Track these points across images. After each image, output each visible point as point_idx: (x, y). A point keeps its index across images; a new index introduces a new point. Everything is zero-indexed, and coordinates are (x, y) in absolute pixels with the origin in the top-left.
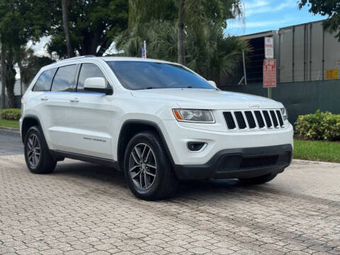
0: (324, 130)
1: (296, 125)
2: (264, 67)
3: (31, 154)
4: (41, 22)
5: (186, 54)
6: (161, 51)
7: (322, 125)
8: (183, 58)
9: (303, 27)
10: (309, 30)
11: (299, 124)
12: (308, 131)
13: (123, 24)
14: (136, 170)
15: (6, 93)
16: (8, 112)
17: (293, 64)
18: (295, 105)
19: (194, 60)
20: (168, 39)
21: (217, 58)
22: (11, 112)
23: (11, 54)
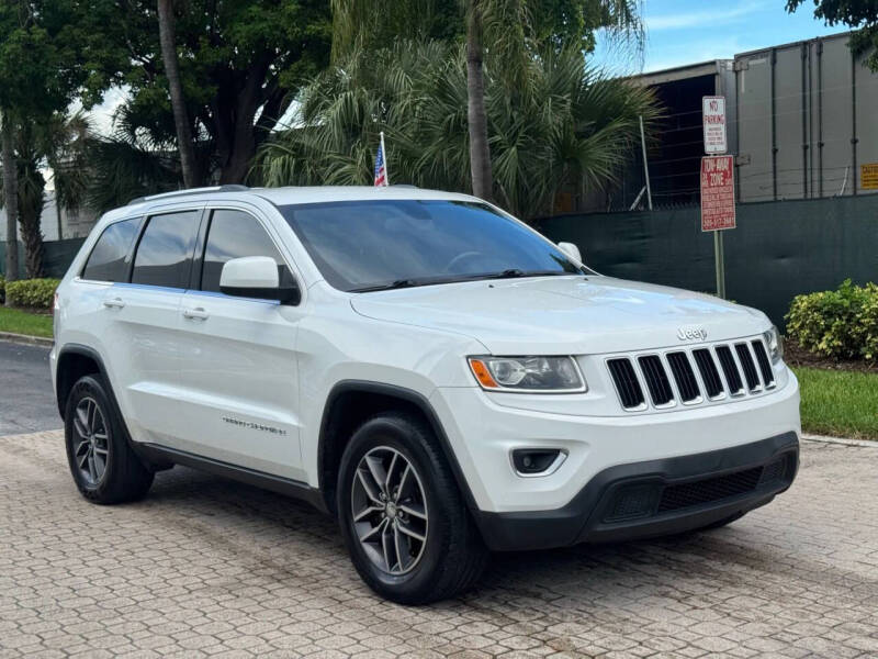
0: (864, 336)
1: (789, 320)
2: (703, 177)
3: (85, 449)
4: (104, 53)
5: (492, 133)
6: (423, 125)
7: (859, 323)
8: (482, 145)
9: (798, 51)
10: (815, 58)
11: (797, 319)
12: (820, 337)
13: (318, 52)
14: (374, 519)
15: (19, 237)
16: (27, 289)
17: (775, 151)
18: (783, 261)
19: (514, 149)
20: (442, 91)
21: (573, 139)
22: (35, 288)
23: (27, 135)
